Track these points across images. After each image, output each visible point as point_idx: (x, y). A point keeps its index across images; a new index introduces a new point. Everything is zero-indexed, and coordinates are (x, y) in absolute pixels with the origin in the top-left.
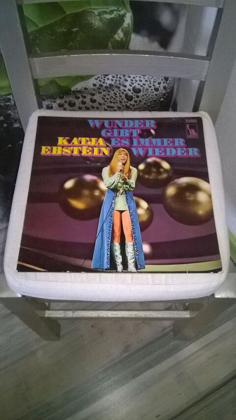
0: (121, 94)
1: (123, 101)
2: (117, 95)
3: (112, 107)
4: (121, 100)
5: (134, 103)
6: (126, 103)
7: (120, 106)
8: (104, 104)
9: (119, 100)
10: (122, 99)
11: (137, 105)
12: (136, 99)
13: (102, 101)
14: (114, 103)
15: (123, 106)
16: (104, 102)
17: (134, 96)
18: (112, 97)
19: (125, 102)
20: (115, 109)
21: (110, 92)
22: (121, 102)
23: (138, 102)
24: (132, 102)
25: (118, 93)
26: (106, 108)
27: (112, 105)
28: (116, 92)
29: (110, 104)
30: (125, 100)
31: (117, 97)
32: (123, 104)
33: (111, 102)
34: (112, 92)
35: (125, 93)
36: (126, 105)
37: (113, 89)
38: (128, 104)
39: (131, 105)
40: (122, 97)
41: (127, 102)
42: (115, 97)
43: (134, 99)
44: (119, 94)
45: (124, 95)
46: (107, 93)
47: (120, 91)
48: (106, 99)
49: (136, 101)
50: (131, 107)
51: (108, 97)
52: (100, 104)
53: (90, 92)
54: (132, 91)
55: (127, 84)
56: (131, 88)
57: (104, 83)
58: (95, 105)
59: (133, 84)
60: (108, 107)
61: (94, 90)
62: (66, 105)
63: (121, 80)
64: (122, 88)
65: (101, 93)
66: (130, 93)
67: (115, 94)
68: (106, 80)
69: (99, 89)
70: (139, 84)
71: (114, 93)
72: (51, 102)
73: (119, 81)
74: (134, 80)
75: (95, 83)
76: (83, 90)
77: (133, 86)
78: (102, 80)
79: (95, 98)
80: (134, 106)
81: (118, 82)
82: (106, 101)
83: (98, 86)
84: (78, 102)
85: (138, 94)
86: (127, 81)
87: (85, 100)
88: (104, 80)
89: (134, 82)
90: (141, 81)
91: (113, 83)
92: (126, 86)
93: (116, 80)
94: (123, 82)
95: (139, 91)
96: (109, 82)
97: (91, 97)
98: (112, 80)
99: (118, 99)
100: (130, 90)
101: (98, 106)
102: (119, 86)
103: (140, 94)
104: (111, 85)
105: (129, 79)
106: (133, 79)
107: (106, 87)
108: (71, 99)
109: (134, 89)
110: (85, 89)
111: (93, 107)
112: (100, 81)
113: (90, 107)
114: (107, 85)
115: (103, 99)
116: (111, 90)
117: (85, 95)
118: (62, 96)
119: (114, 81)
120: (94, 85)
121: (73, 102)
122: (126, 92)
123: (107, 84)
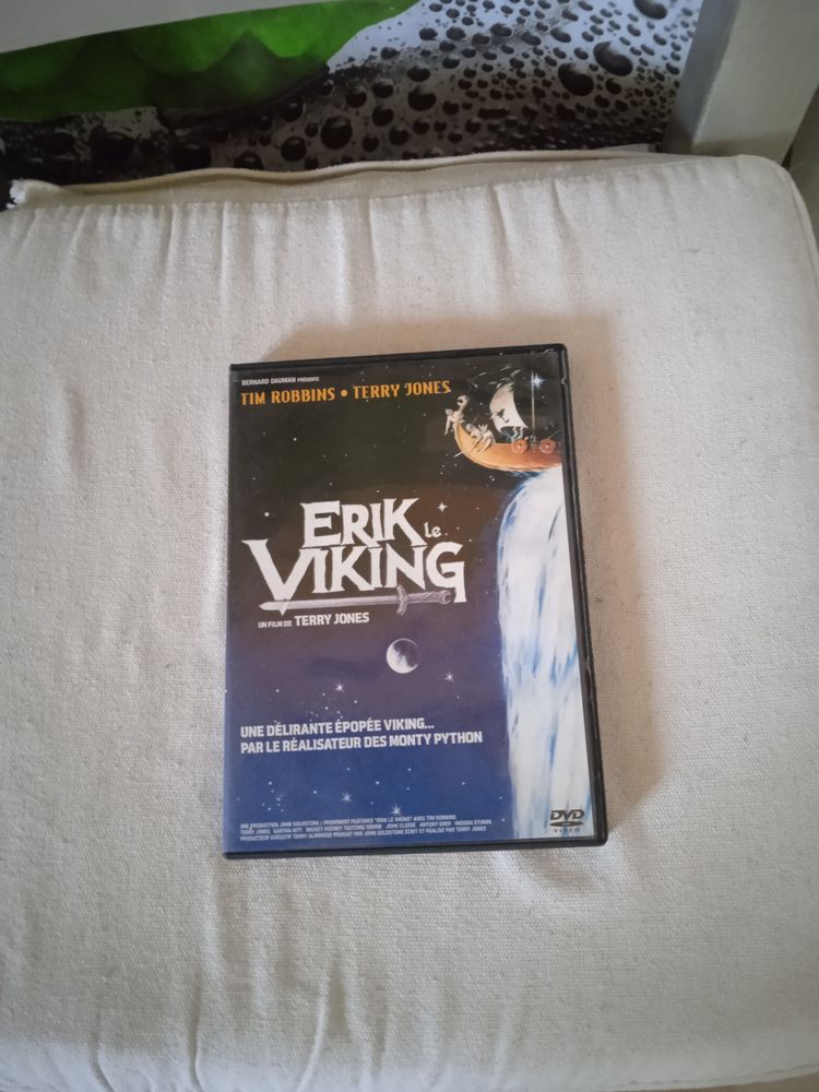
0: (542, 67)
1: (548, 92)
2: (524, 70)
3: (502, 113)
4: (540, 86)
5: (593, 106)
6: (561, 100)
7: (533, 106)
8: (467, 106)
9: (530, 87)
10: (547, 84)
11: (605, 114)
12: (605, 94)
13: (459, 97)
14: (509, 97)
15: (547, 108)
16: (468, 100)
17: (596, 81)
18: (501, 76)
19: (556, 94)
20: (512, 118)
21: (494, 57)
22: (538, 94)
23: (612, 106)
24: (588, 101)
25: (527, 62)
26: (476, 119)
27: (501, 104)
28: (520, 58)
29: (490, 104)
30: (559, 87)
31: (522, 75)
32: (549, 100)
33: (495, 95)
34: (503, 60)
35: (560, 62)
36: (560, 108)
37: (509, 45)
38: (570, 105)
39: (578, 106)
40: (548, 77)
41: (566, 96)
42: (513, 75)
43: (595, 92)
44: (535, 63)
45: (555, 70)
46: (483, 61)
47: (541, 53)
48: (474, 88)
49: (600, 101)
50: (581, 117)
51: (486, 77)
52: (450, 109)
53: (410, 66)
54: (591, 59)
55: (574, 30)
56: (589, 48)
57: (467, 22)
58: (429, 116)
59: (600, 33)
60: (484, 114)
61: (425, 53)
62: (316, 146)
63: (548, 13)
64: (549, 43)
65: (455, 64)
66: (582, 67)
67: (517, 64)
68: (480, 12)
69: (445, 47)
70: (625, 42)
71: (513, 62)
72: (252, 143)
73: (539, 15)
74: (606, 20)
75: (433, 25)
76: (379, 60)
77: (598, 40)
78: (463, 11)
79: (428, 86)
80: (592, 114)
81: (532, 20)
82: (473, 95)
83: (442, 36)
84: (359, 122)
85: (619, 80)
86: (575, 18)
87: (387, 103)
88: (472, 9)
89: (604, 26)
90: (636, 33)
91: (509, 22)
92: (566, 38)
93: (525, 13)
94: (554, 22)
95: (622, 66)
96: (490, 19)
97: (415, 84)
98: (507, 11)
99: (527, 82)
100: (581, 55)
101: (443, 118)
102: (535, 33)
103: (626, 81)
104: (498, 30)
105: (584, 15)
106: (600, 16)
107: (478, 39)
108: (330, 110)
109: (602, 53)
110: (388, 54)
111: (421, 128)
112: (453, 14)
113: (410, 130)
114: (485, 31)
115: (464, 85)
116: (497, 51)
117: (389, 82)
118: (294, 105)
119: (516, 14)
120: (427, 34)
121: (342, 124)
122: (565, 61)
123: (480, 24)
